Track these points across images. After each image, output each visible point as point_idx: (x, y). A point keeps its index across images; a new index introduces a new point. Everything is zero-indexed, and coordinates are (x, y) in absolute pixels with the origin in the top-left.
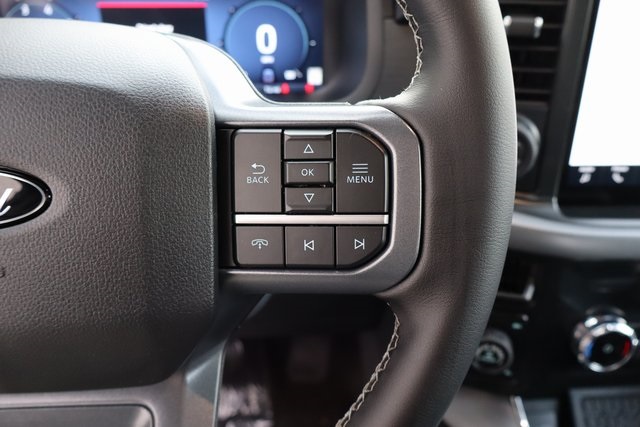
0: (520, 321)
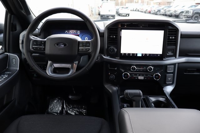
0: (116, 73)
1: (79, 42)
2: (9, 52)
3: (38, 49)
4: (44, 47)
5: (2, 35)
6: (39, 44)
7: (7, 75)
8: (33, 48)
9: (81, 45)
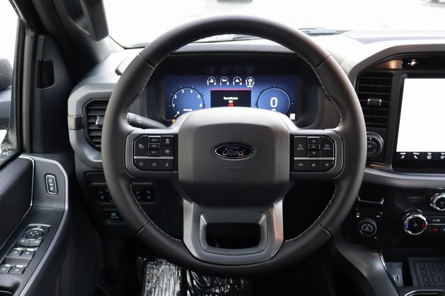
0: (380, 214)
1: (292, 136)
2: (32, 152)
3: (154, 164)
4: (172, 158)
5: (7, 97)
6: (154, 149)
7: (36, 237)
8: (136, 163)
9: (300, 147)
